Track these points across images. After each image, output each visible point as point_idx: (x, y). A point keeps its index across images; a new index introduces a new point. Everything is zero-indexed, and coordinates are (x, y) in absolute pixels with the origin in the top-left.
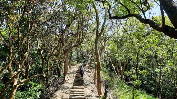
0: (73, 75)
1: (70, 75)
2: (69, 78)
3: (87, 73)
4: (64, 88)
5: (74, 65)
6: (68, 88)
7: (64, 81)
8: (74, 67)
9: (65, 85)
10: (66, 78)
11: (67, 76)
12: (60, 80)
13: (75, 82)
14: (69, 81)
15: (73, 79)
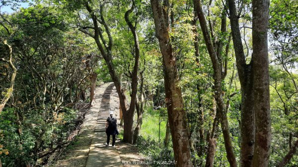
0: (99, 99)
1: (96, 100)
2: (95, 103)
3: (115, 97)
4: (92, 113)
5: (99, 86)
6: (95, 112)
7: (90, 106)
8: (99, 88)
9: (92, 110)
10: (92, 103)
11: (93, 101)
12: (86, 105)
13: (102, 107)
14: (96, 107)
15: (99, 104)
